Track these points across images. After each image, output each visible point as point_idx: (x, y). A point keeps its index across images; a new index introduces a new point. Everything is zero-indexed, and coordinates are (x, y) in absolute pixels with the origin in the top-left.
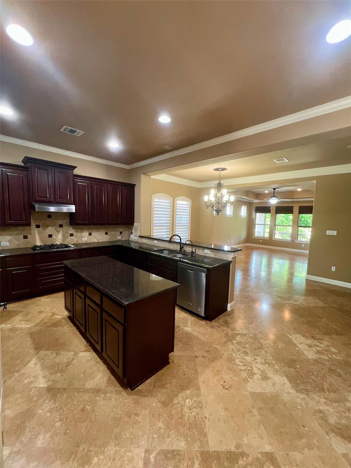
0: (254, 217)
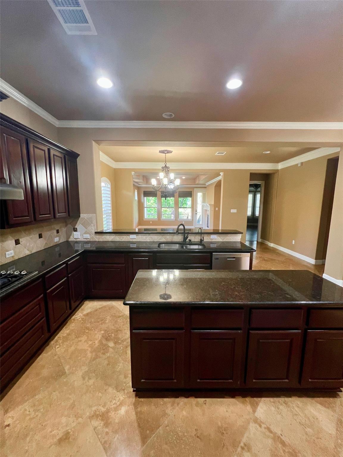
0: (143, 201)
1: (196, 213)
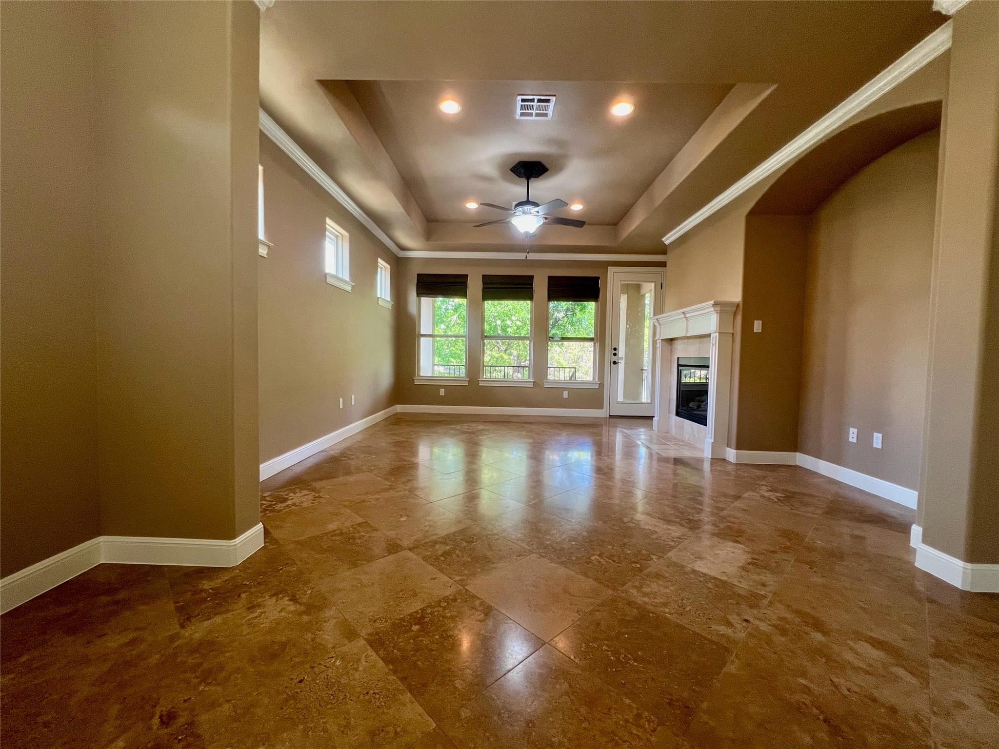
0: (412, 309)
1: (614, 358)
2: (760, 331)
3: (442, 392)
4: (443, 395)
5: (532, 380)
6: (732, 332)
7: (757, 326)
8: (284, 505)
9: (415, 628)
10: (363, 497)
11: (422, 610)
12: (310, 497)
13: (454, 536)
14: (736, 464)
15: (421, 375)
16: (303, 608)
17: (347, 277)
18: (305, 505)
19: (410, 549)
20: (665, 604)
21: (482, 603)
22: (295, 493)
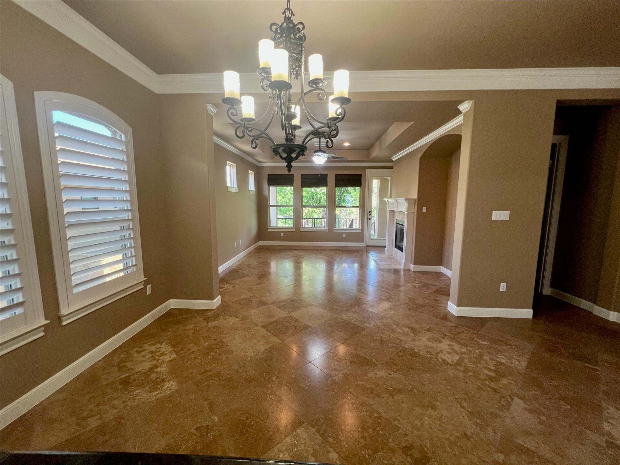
0: (266, 193)
1: (369, 217)
2: (425, 212)
3: (282, 235)
4: (282, 236)
5: (327, 228)
6: (414, 212)
7: (424, 209)
8: (223, 289)
9: (275, 324)
10: (251, 287)
11: (277, 320)
12: (231, 286)
13: (287, 300)
14: (414, 272)
15: (271, 226)
16: (240, 319)
17: (236, 186)
18: (230, 289)
19: (272, 304)
20: (352, 319)
21: (295, 318)
22: (225, 285)
